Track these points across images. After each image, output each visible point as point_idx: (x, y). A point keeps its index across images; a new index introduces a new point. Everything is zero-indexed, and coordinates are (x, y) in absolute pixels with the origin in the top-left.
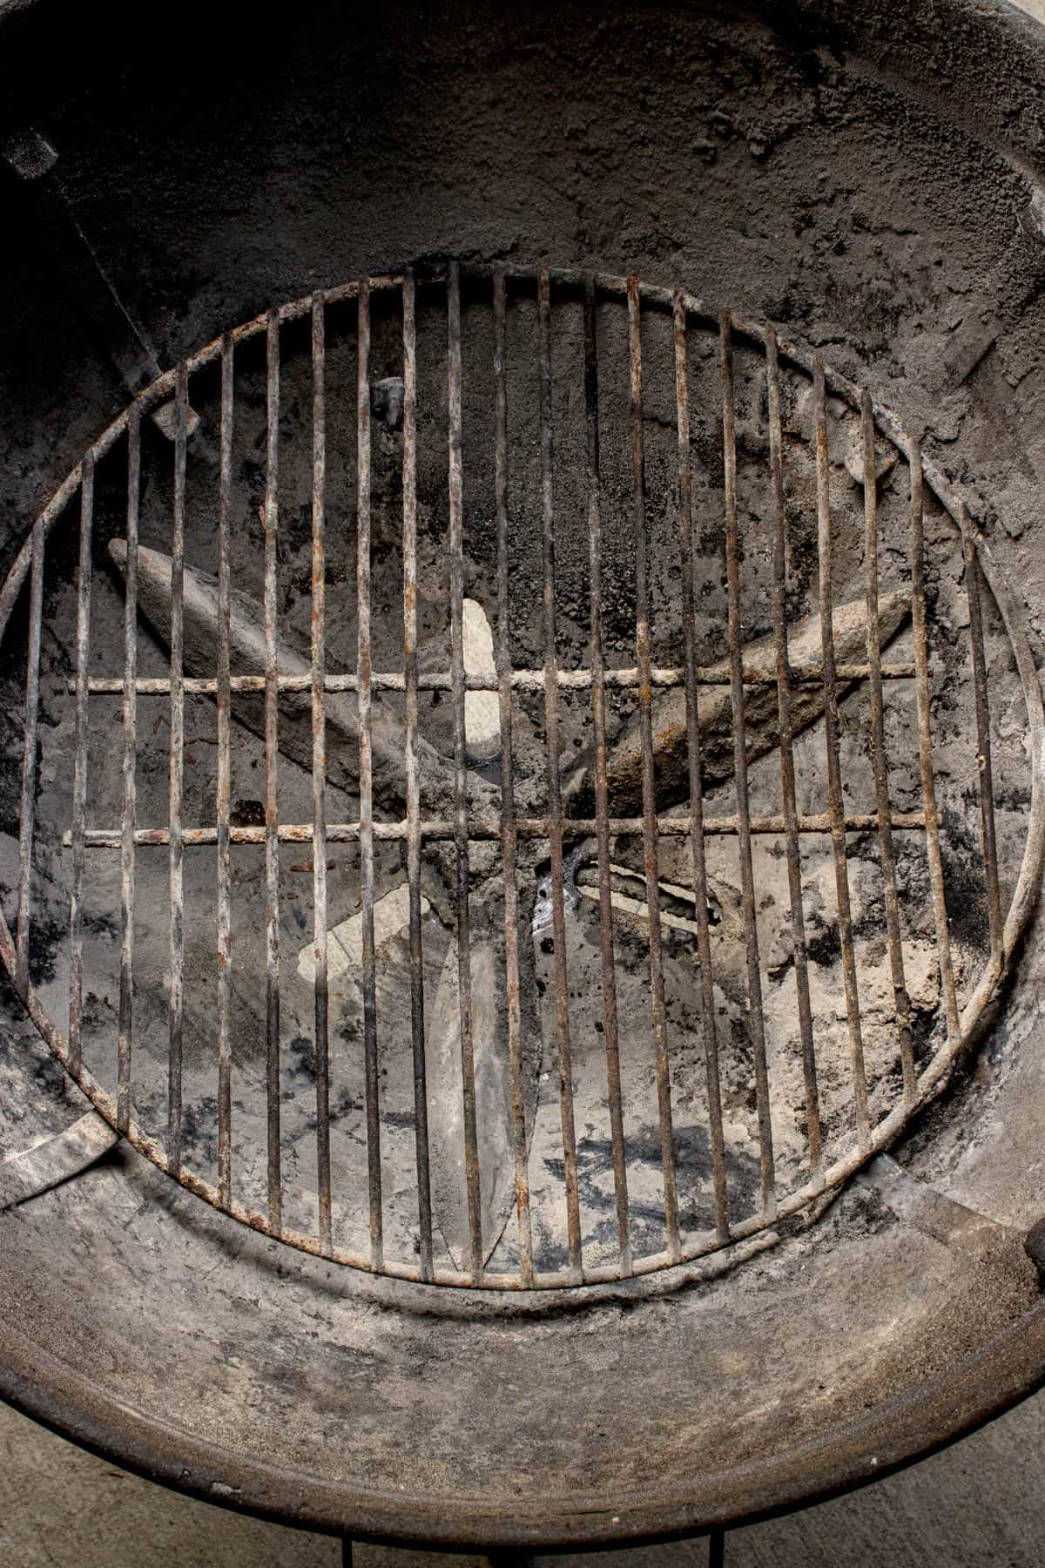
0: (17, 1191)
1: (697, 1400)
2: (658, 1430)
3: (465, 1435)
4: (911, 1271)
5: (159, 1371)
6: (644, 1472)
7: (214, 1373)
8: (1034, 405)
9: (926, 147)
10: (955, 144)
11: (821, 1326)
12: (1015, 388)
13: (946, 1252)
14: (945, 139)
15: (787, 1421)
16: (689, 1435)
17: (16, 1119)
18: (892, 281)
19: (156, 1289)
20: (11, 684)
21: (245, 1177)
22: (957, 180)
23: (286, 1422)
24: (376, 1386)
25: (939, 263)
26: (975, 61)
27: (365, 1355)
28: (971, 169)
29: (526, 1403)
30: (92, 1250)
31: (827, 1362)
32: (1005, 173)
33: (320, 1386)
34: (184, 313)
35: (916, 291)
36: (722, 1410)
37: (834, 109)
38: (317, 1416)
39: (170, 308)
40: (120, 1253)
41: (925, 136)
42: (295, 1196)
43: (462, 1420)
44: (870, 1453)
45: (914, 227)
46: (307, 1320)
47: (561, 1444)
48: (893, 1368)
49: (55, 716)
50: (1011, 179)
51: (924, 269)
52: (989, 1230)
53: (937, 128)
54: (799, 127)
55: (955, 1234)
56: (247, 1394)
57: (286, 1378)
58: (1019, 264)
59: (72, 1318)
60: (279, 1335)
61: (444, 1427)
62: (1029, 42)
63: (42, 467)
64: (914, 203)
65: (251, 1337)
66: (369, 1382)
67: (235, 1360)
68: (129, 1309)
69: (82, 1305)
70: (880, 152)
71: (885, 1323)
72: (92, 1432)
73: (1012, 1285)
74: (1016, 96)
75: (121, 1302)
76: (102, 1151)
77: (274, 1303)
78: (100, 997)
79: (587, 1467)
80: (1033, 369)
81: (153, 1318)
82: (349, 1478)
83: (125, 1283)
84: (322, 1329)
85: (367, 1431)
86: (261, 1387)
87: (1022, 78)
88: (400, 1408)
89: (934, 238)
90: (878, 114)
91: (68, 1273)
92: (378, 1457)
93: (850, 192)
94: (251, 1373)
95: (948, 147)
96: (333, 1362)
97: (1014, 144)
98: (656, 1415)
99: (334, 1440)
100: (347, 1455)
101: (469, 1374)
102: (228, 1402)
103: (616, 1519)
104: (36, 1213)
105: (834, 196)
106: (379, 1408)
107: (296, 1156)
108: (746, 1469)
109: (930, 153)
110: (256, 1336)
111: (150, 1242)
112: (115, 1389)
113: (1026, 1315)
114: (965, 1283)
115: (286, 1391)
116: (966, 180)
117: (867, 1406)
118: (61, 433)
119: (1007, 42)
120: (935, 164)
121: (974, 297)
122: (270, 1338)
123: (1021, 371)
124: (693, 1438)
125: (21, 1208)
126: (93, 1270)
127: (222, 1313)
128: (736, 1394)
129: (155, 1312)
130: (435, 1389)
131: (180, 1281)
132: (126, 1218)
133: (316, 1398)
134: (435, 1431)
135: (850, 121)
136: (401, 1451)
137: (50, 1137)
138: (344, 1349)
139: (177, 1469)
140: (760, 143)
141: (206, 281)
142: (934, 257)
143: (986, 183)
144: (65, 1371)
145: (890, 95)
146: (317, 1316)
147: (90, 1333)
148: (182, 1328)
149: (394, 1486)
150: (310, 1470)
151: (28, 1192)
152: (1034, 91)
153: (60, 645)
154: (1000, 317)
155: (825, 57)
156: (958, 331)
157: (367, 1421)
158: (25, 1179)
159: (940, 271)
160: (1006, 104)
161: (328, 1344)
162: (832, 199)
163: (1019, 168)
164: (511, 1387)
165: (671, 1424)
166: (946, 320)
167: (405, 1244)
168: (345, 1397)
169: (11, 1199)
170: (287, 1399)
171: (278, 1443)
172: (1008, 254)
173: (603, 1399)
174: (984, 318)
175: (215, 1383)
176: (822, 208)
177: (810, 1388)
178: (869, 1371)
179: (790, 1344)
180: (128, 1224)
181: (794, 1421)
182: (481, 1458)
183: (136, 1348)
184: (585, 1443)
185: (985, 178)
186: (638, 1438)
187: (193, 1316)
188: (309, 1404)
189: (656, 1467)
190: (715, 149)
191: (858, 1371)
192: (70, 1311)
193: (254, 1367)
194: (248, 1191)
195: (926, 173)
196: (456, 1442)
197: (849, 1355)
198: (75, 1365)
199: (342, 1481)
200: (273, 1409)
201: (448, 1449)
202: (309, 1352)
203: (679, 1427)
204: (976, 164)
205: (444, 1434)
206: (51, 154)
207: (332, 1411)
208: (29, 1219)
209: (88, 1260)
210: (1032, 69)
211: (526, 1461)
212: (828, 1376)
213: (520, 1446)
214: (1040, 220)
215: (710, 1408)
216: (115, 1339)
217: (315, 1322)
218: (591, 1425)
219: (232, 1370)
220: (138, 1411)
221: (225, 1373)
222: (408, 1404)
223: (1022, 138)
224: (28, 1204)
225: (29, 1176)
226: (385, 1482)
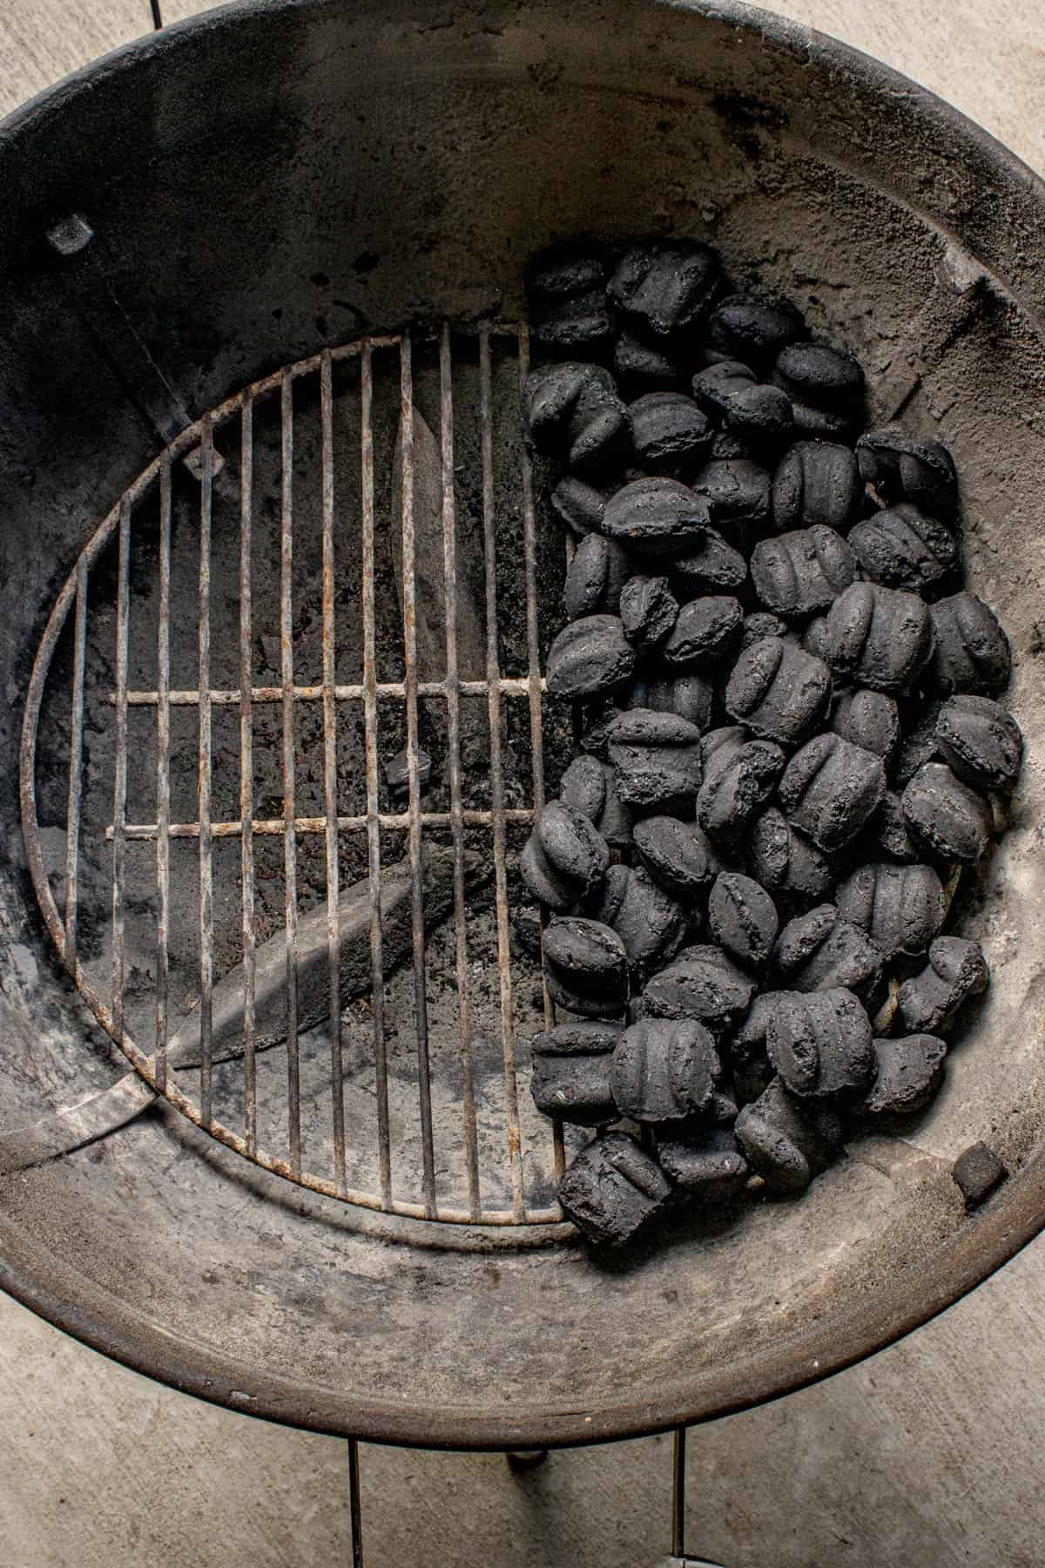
0: (66, 1140)
1: (669, 1316)
2: (633, 1344)
3: (463, 1351)
4: (859, 1199)
5: (192, 1297)
6: (619, 1378)
7: (243, 1299)
8: (956, 435)
9: (855, 212)
10: (879, 209)
11: (779, 1250)
12: (939, 420)
13: (888, 1183)
14: (870, 204)
15: (748, 1333)
16: (662, 1347)
17: (67, 1078)
18: (829, 329)
19: (192, 1226)
20: (61, 695)
21: (272, 1128)
22: (881, 239)
23: (304, 1341)
24: (386, 1309)
25: (869, 313)
26: (892, 136)
27: (376, 1282)
28: (894, 230)
29: (519, 1322)
30: (134, 1192)
31: (784, 1280)
32: (923, 233)
33: (336, 1309)
34: (209, 368)
35: (851, 337)
36: (690, 1326)
37: (773, 180)
38: (332, 1336)
39: (198, 365)
40: (159, 1194)
41: (853, 203)
42: (316, 1144)
43: (461, 1338)
44: (813, 1357)
45: (847, 283)
46: (326, 1252)
47: (548, 1357)
48: (839, 1285)
49: (101, 723)
50: (928, 238)
51: (858, 318)
52: (925, 1162)
53: (862, 195)
54: (744, 196)
55: (896, 1167)
56: (270, 1316)
57: (306, 1303)
58: (938, 312)
59: (115, 1251)
60: (301, 1266)
61: (445, 1344)
62: (937, 119)
63: (86, 504)
64: (846, 261)
65: (276, 1267)
66: (380, 1306)
67: (261, 1287)
68: (167, 1243)
69: (124, 1240)
70: (815, 217)
71: (834, 1246)
72: (126, 1349)
73: (943, 1209)
74: (929, 166)
75: (160, 1237)
76: (143, 1106)
77: (296, 1238)
78: (143, 970)
79: (570, 1376)
80: (953, 405)
81: (189, 1252)
82: (358, 1388)
83: (163, 1221)
84: (339, 1260)
85: (377, 1348)
86: (283, 1310)
87: (933, 151)
88: (408, 1328)
89: (865, 291)
90: (812, 184)
91: (112, 1212)
92: (385, 1370)
93: (790, 252)
94: (275, 1298)
95: (872, 211)
96: (349, 1289)
97: (929, 207)
98: (632, 1330)
99: (347, 1356)
100: (357, 1368)
101: (469, 1297)
102: (253, 1323)
103: (588, 1419)
104: (84, 1160)
105: (777, 255)
106: (389, 1329)
107: (317, 1108)
108: (707, 1375)
109: (857, 217)
110: (280, 1266)
111: (187, 1185)
112: (151, 1312)
113: (954, 1235)
114: (904, 1209)
115: (305, 1314)
116: (890, 240)
117: (815, 1318)
118: (102, 475)
119: (919, 119)
120: (863, 227)
121: (901, 341)
122: (293, 1268)
123: (944, 405)
124: (664, 1349)
125: (72, 1157)
126: (136, 1210)
127: (250, 1246)
128: (704, 1311)
129: (190, 1246)
130: (438, 1311)
131: (213, 1219)
132: (165, 1164)
133: (333, 1320)
134: (438, 1347)
135: (788, 190)
136: (404, 1365)
137: (98, 1093)
138: (359, 1277)
139: (201, 1380)
140: (710, 211)
141: (228, 341)
142: (866, 306)
143: (907, 242)
144: (105, 1296)
145: (822, 167)
146: (335, 1249)
147: (131, 1264)
148: (213, 1259)
149: (397, 1395)
150: (324, 1382)
151: (78, 1142)
152: (944, 161)
153: (104, 661)
154: (924, 359)
155: (763, 135)
156: (888, 372)
157: (377, 1339)
158: (74, 1130)
159: (868, 320)
160: (921, 172)
161: (346, 1273)
162: (776, 258)
163: (934, 228)
164: (506, 1308)
165: (646, 1338)
166: (877, 361)
167: (413, 1184)
168: (357, 1319)
169: (62, 1148)
170: (306, 1321)
171: (296, 1358)
172: (928, 303)
173: (587, 1317)
174: (910, 360)
175: (242, 1307)
176: (767, 267)
177: (767, 1304)
178: (818, 1288)
179: (752, 1266)
180: (168, 1168)
181: (753, 1332)
182: (477, 1370)
183: (172, 1277)
184: (569, 1355)
185: (905, 237)
186: (616, 1350)
187: (224, 1250)
188: (326, 1325)
189: (631, 1375)
190: (671, 216)
191: (811, 1287)
192: (113, 1245)
193: (277, 1293)
194: (274, 1140)
195: (856, 234)
196: (455, 1357)
197: (802, 1275)
198: (116, 1292)
199: (352, 1390)
200: (293, 1329)
201: (448, 1362)
202: (327, 1280)
203: (652, 1340)
204: (898, 226)
205: (444, 1349)
206: (86, 231)
207: (346, 1330)
208: (78, 1166)
209: (130, 1202)
210: (941, 143)
211: (517, 1372)
212: (783, 1294)
213: (511, 1359)
214: (953, 273)
215: (681, 1323)
216: (152, 1269)
217: (333, 1254)
218: (575, 1340)
219: (259, 1297)
220: (171, 1331)
221: (251, 1298)
222: (414, 1324)
223: (936, 202)
224: (76, 1153)
225: (78, 1127)
226: (389, 1391)
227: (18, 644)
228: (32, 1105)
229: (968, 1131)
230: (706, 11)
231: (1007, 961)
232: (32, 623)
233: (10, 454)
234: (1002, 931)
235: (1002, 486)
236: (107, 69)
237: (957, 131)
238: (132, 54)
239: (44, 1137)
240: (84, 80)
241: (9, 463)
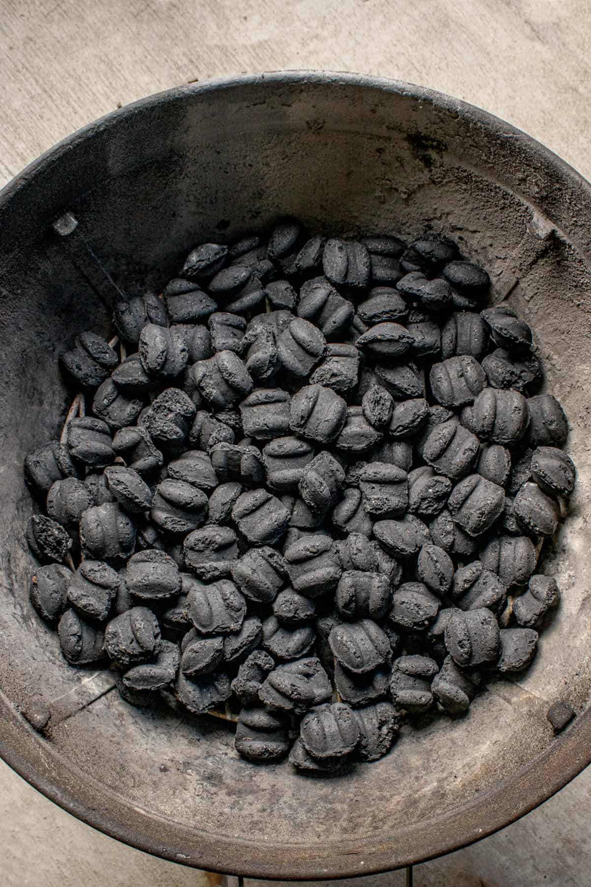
0: (88, 698)
1: (400, 781)
2: (382, 798)
3: (295, 803)
4: (495, 716)
5: (154, 783)
6: (376, 824)
7: (181, 780)
8: (538, 309)
9: (483, 194)
10: (496, 193)
11: (455, 743)
12: (529, 301)
13: (510, 708)
14: (491, 190)
15: (440, 795)
16: (396, 801)
18: (470, 253)
19: (153, 738)
22: (497, 208)
23: (213, 803)
24: (254, 779)
25: (491, 245)
26: (504, 156)
28: (504, 204)
30: (123, 722)
31: (458, 762)
32: (520, 206)
33: (228, 781)
35: (481, 257)
36: (411, 788)
37: (439, 177)
38: (227, 798)
39: (137, 282)
40: (136, 722)
41: (482, 189)
43: (293, 795)
44: (477, 826)
45: (479, 229)
46: (222, 747)
47: (338, 806)
48: (488, 770)
50: (523, 208)
51: (484, 248)
52: (530, 698)
53: (487, 185)
54: (423, 185)
55: (514, 699)
56: (195, 789)
57: (213, 778)
58: (528, 246)
59: (114, 760)
60: (210, 756)
61: (285, 799)
62: (529, 149)
64: (478, 219)
65: (198, 758)
66: (251, 777)
67: (190, 771)
68: (141, 750)
69: (119, 752)
70: (461, 196)
71: (484, 743)
72: (121, 833)
73: (541, 730)
74: (524, 172)
75: (137, 747)
77: (207, 740)
79: (350, 820)
80: (536, 294)
81: (152, 754)
82: (242, 834)
83: (139, 737)
84: (229, 751)
85: (251, 804)
86: (202, 784)
87: (526, 164)
88: (265, 790)
89: (489, 234)
90: (459, 180)
91: (113, 736)
92: (255, 819)
93: (448, 214)
94: (197, 777)
95: (493, 194)
96: (235, 768)
97: (524, 193)
98: (381, 789)
99: (235, 811)
100: (241, 819)
102: (187, 795)
103: (362, 863)
104: (97, 707)
105: (441, 216)
106: (256, 791)
108: (422, 824)
109: (485, 197)
110: (199, 757)
112: (134, 799)
113: (548, 748)
114: (519, 725)
115: (214, 785)
116: (502, 208)
117: (477, 791)
119: (519, 148)
120: (488, 201)
121: (508, 260)
122: (206, 758)
123: (531, 294)
124: (399, 802)
125: (90, 707)
126: (124, 732)
127: (183, 747)
128: (417, 778)
129: (153, 750)
130: (281, 778)
131: (164, 733)
133: (227, 788)
134: (281, 802)
135: (447, 183)
136: (266, 814)
139: (160, 848)
140: (405, 193)
142: (489, 242)
143: (512, 210)
144: (110, 793)
145: (465, 171)
146: (227, 745)
147: (123, 767)
148: (165, 757)
149: (262, 837)
150: (224, 832)
151: (93, 698)
152: (533, 170)
154: (521, 270)
155: (434, 155)
156: (501, 276)
157: (250, 798)
158: (91, 692)
159: (491, 249)
160: (520, 175)
161: (233, 758)
162: (441, 217)
163: (527, 203)
165: (388, 795)
166: (495, 270)
168: (240, 786)
169: (85, 703)
170: (214, 789)
171: (208, 815)
172: (523, 242)
174: (513, 270)
175: (181, 785)
176: (436, 221)
177: (450, 777)
178: (477, 769)
179: (441, 752)
181: (443, 796)
182: (302, 816)
183: (144, 771)
184: (349, 806)
185: (511, 208)
186: (373, 802)
187: (170, 750)
188: (224, 791)
189: (381, 820)
190: (384, 196)
191: (473, 769)
192: (113, 757)
193: (198, 773)
195: (483, 205)
196: (290, 807)
197: (467, 760)
198: (115, 788)
199: (238, 837)
200: (207, 796)
201: (287, 811)
202: (223, 764)
203: (392, 796)
204: (507, 202)
205: (285, 803)
206: (74, 222)
207: (234, 794)
208: (94, 712)
209: (121, 728)
210: (531, 160)
211: (323, 816)
212: (458, 771)
213: (320, 808)
214: (537, 228)
215: (405, 786)
216: (134, 768)
217: (226, 747)
218: (352, 795)
219: (188, 777)
220: (144, 810)
221: (186, 779)
222: (269, 787)
223: (528, 190)
224: (93, 704)
225: (93, 690)
226: (258, 835)
227: (50, 433)
228: (69, 680)
229: (552, 682)
230: (402, 92)
231: (569, 588)
232: (57, 423)
234: (566, 571)
235: (563, 337)
236: (80, 138)
237: (540, 155)
238: (94, 129)
239: (75, 698)
240: (67, 145)
241: (41, 342)
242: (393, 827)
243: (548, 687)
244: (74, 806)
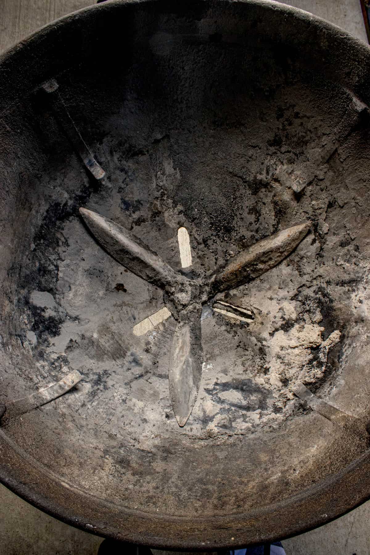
0: (41, 401)
1: (253, 471)
2: (242, 483)
3: (179, 483)
4: (319, 428)
5: (81, 464)
6: (239, 502)
7: (100, 462)
8: (349, 167)
9: (319, 88)
11: (291, 446)
12: (343, 162)
13: (330, 423)
14: (325, 85)
15: (285, 483)
16: (252, 486)
17: (44, 378)
18: (306, 133)
19: (85, 432)
20: (50, 249)
21: (115, 394)
22: (327, 98)
23: (121, 481)
24: (152, 464)
25: (320, 126)
26: (337, 56)
27: (149, 453)
28: (333, 94)
29: (199, 470)
31: (295, 459)
32: (344, 94)
33: (134, 465)
34: (101, 143)
35: (313, 135)
36: (262, 476)
38: (132, 477)
39: (97, 142)
40: (74, 420)
41: (319, 85)
42: (130, 400)
43: (179, 477)
44: (324, 513)
45: (313, 115)
46: (132, 441)
47: (210, 487)
48: (319, 466)
49: (63, 259)
50: (345, 96)
51: (316, 128)
52: (345, 416)
54: (280, 85)
55: (333, 417)
56: (110, 469)
57: (123, 462)
58: (346, 123)
59: (54, 446)
60: (123, 446)
61: (173, 480)
62: (357, 45)
63: (59, 186)
64: (314, 107)
65: (114, 447)
66: (150, 462)
67: (107, 456)
68: (74, 440)
69: (58, 440)
70: (304, 91)
71: (313, 447)
73: (358, 438)
74: (350, 66)
75: (72, 438)
76: (70, 388)
77: (122, 435)
78: (74, 340)
79: (219, 498)
80: (348, 156)
81: (82, 443)
82: (140, 507)
83: (74, 431)
84: (136, 444)
85: (148, 483)
86: (115, 466)
87: (353, 59)
88: (159, 472)
89: (320, 118)
90: (304, 79)
91: (56, 429)
92: (151, 494)
93: (294, 105)
94: (112, 461)
96: (139, 456)
97: (347, 84)
98: (240, 476)
99: (137, 487)
100: (140, 494)
101: (181, 459)
102: (103, 474)
103: (233, 539)
104: (48, 408)
105: (289, 107)
106: (152, 472)
107: (131, 387)
108: (274, 506)
109: (320, 90)
110: (115, 447)
111: (84, 416)
112: (62, 475)
114: (338, 436)
115: (124, 467)
117: (313, 481)
118: (65, 177)
119: (350, 47)
120: (321, 94)
121: (331, 135)
122: (120, 448)
123: (345, 157)
124: (254, 487)
125: (42, 407)
126: (64, 427)
127: (105, 439)
128: (266, 470)
129: (83, 440)
130: (170, 465)
131: (92, 429)
132: (77, 408)
133: (133, 470)
134: (170, 482)
135: (296, 82)
136: (159, 491)
137: (55, 383)
138: (143, 451)
139: (73, 519)
141: (108, 134)
142: (320, 123)
144: (44, 470)
146: (135, 439)
147: (59, 451)
148: (91, 445)
149: (155, 509)
150: (126, 505)
151: (45, 402)
152: (357, 63)
153: (65, 238)
154: (339, 141)
156: (325, 146)
157: (148, 478)
158: (44, 397)
159: (320, 129)
160: (346, 70)
161: (138, 449)
163: (348, 92)
164: (194, 464)
165: (245, 480)
166: (322, 143)
167: (163, 415)
168: (142, 469)
169: (38, 405)
170: (123, 470)
171: (118, 491)
172: (343, 121)
173: (223, 469)
174: (334, 141)
175: (100, 466)
177: (290, 470)
178: (310, 465)
179: (282, 451)
180: (78, 410)
181: (287, 484)
182: (184, 494)
183: (74, 455)
184: (218, 487)
185: (337, 97)
186: (235, 486)
187: (96, 441)
188: (130, 472)
189: (242, 500)
191: (307, 465)
192: (53, 443)
193: (113, 459)
194: (116, 398)
195: (318, 97)
196: (176, 486)
197: (302, 458)
198: (49, 466)
199: (137, 509)
200: (118, 475)
201: (174, 489)
202: (131, 452)
203: (248, 481)
204: (334, 92)
205: (173, 482)
206: (56, 86)
207: (137, 474)
208: (44, 411)
209: (63, 423)
210: (357, 55)
211: (199, 495)
212: (296, 465)
213: (197, 488)
214: (356, 106)
215: (258, 474)
216: (68, 452)
217: (134, 441)
218: (220, 479)
219: (106, 460)
220: (68, 484)
221: (104, 462)
222: (162, 470)
223: (351, 81)
224: (45, 405)
225: (46, 396)
226: (152, 508)
227: (35, 230)
228: (30, 388)
229: (360, 406)
230: (274, 8)
231: (368, 344)
232: (40, 224)
233: (33, 167)
234: (365, 333)
235: (365, 184)
236: (62, 22)
237: (364, 49)
238: (71, 17)
239: (32, 401)
240: (53, 25)
241: (32, 169)
242: (252, 506)
243: (358, 409)
244: (9, 480)
